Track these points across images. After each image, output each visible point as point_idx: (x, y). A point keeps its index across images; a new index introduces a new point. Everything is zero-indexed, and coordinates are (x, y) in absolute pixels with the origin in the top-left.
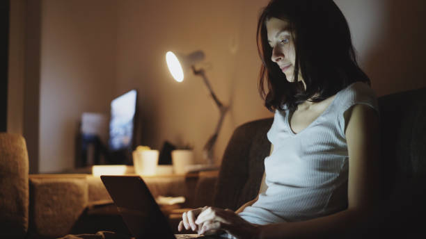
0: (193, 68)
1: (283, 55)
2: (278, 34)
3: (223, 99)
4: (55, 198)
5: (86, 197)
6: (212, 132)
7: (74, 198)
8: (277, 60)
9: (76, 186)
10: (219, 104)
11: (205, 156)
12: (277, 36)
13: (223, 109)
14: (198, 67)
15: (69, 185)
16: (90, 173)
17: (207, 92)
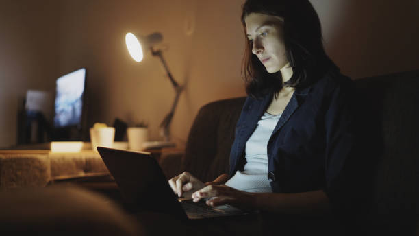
0: (151, 49)
1: (263, 48)
2: (258, 29)
3: (179, 78)
4: (19, 173)
5: (49, 172)
6: (168, 111)
7: (37, 173)
8: (258, 53)
9: (39, 161)
10: (175, 84)
11: (162, 133)
12: (257, 30)
13: (178, 88)
14: (156, 48)
15: (33, 160)
16: (49, 149)
17: (164, 72)
